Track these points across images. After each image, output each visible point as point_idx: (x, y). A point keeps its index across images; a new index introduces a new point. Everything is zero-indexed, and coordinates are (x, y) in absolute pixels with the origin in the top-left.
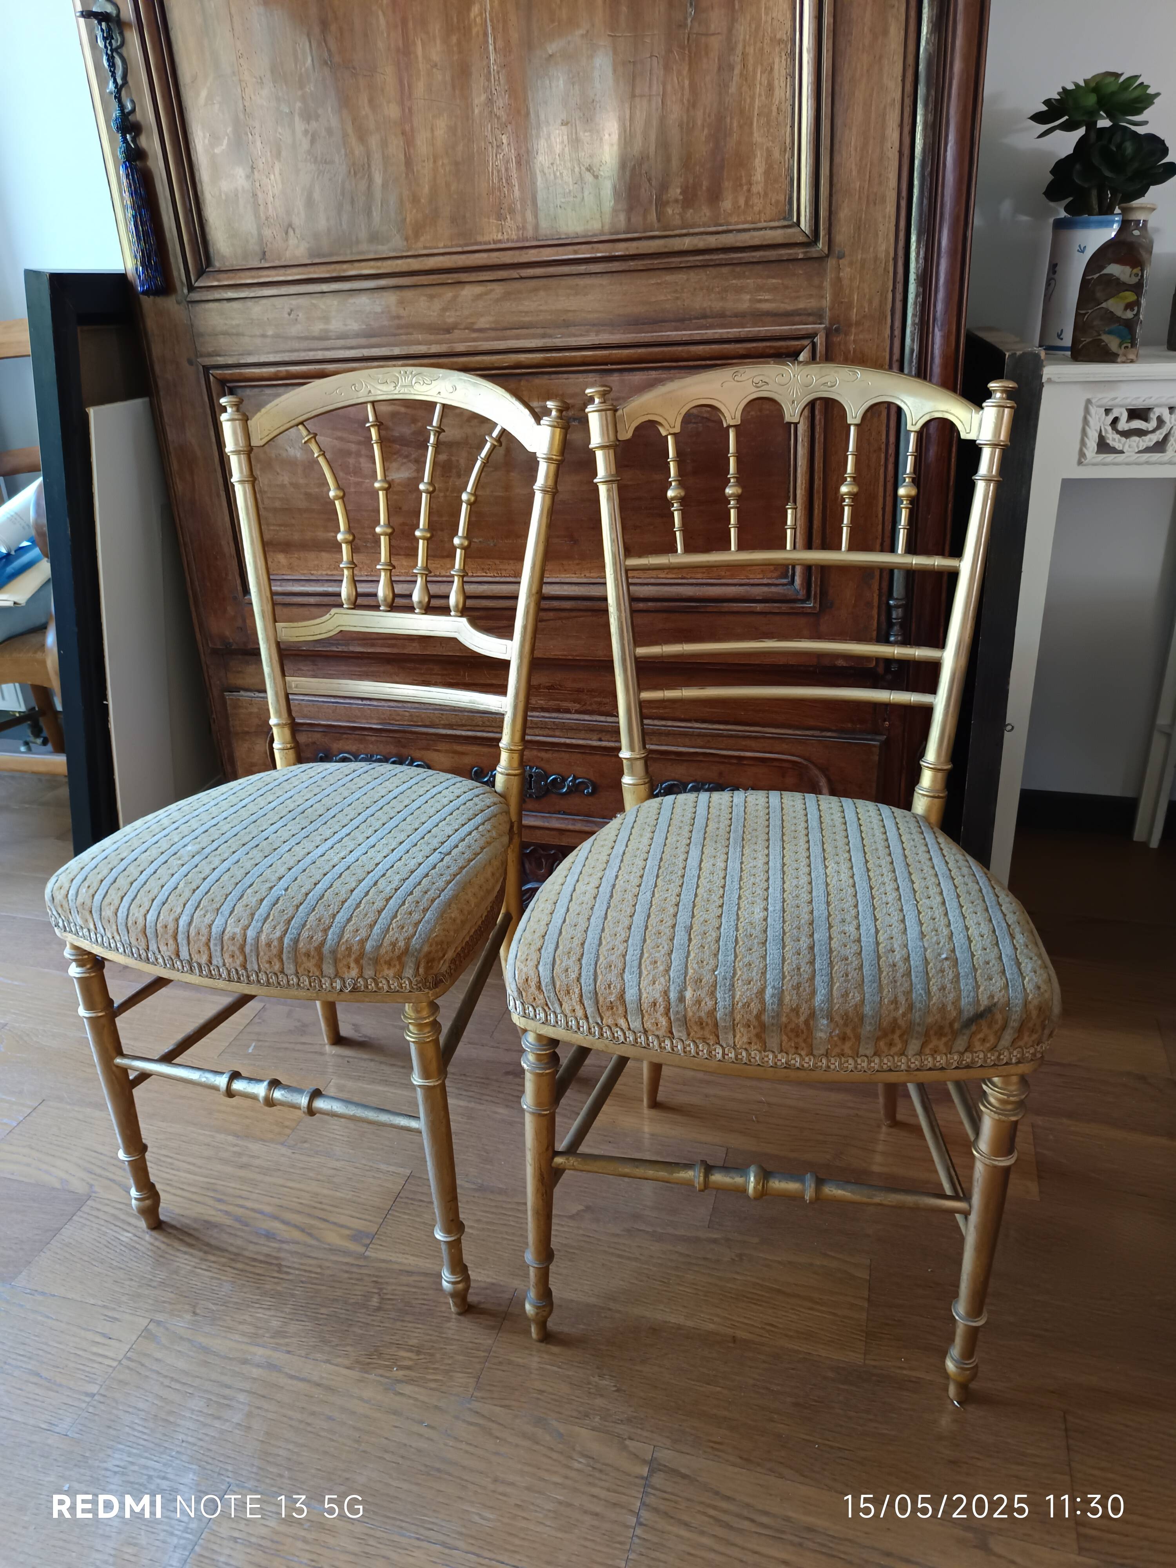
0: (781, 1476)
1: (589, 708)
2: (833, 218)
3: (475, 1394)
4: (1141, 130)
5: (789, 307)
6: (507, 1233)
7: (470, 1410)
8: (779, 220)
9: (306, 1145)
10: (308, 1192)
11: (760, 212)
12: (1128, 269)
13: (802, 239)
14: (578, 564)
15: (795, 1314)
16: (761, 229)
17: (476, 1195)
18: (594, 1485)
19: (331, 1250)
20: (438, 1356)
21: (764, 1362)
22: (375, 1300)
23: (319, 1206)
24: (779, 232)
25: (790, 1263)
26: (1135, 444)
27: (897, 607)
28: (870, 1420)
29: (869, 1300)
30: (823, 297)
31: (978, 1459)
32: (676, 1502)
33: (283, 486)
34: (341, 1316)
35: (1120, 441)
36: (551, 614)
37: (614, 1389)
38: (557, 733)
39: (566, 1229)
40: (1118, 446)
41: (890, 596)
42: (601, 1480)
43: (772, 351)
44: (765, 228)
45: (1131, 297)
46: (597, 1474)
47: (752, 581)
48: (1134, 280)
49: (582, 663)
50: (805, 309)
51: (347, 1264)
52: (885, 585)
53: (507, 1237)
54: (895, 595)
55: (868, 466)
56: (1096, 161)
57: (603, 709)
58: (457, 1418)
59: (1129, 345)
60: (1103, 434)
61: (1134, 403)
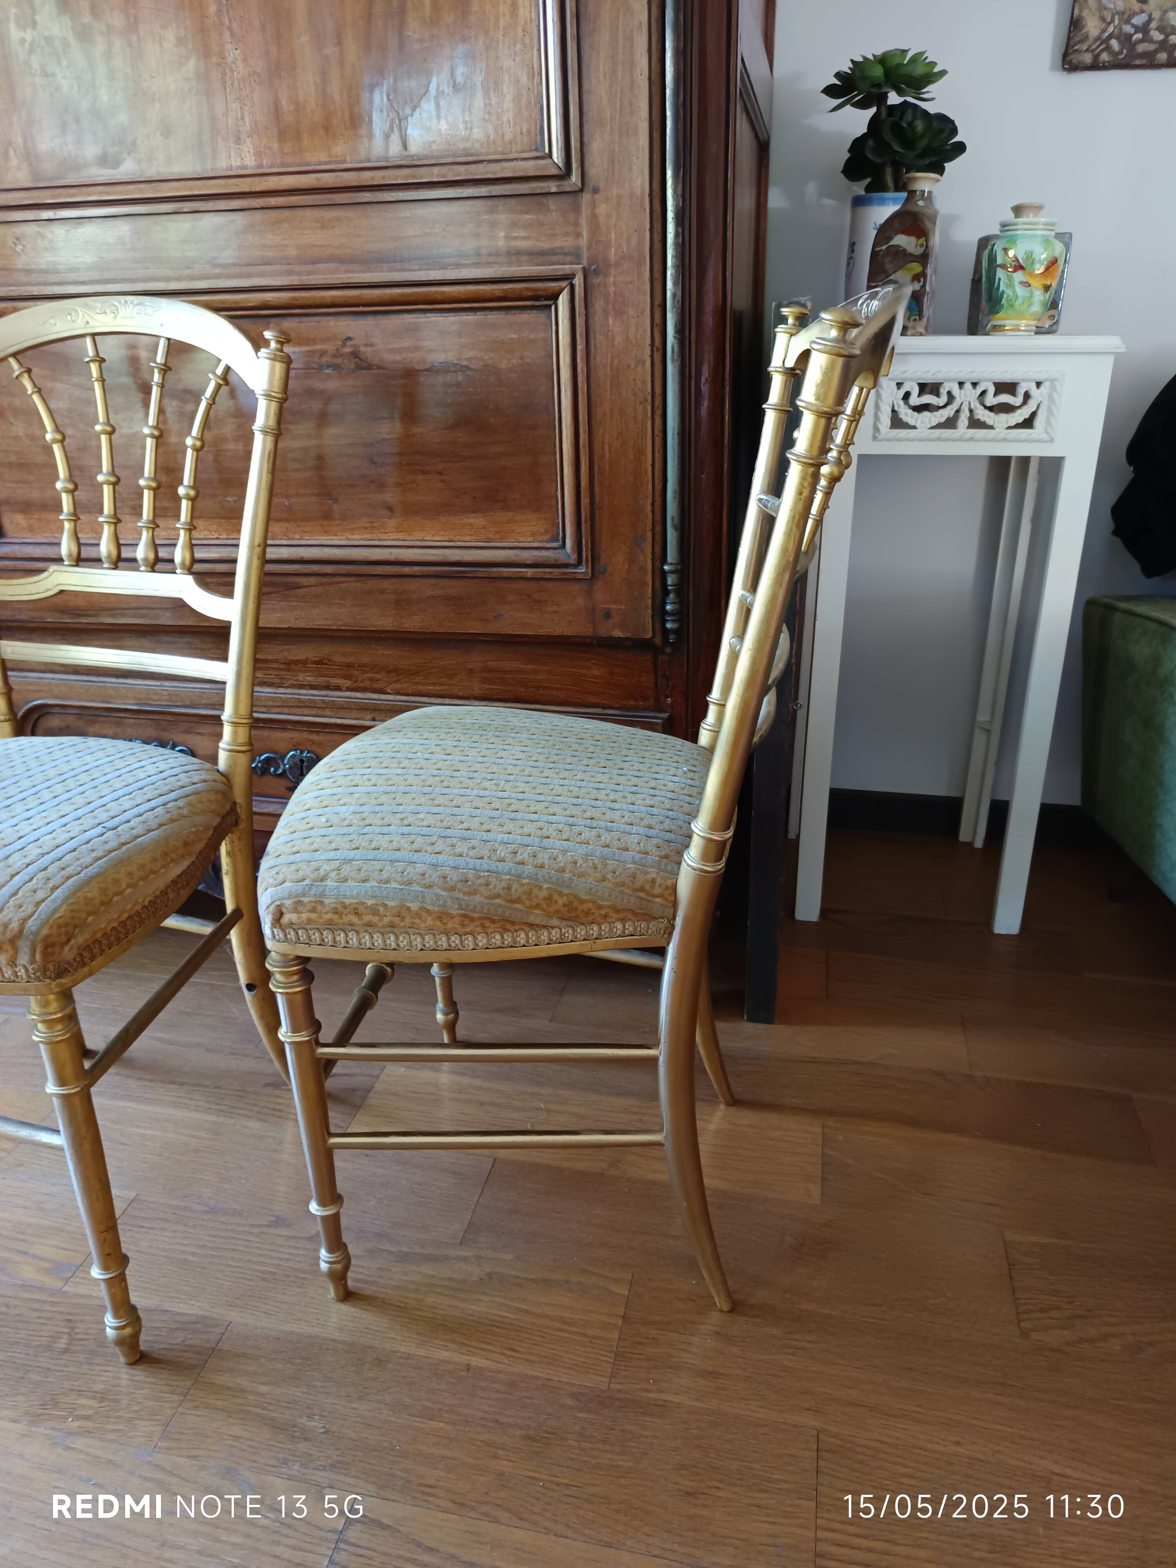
0: (496, 1521)
1: (361, 685)
2: (585, 149)
3: (159, 1444)
4: (931, 108)
5: (546, 245)
6: (232, 1259)
7: (150, 1463)
8: (531, 151)
9: (21, 1169)
10: (10, 1221)
11: (510, 143)
12: (913, 239)
13: (554, 171)
14: (338, 525)
15: (541, 1336)
16: (512, 160)
17: (206, 1217)
18: (279, 1543)
19: (23, 1286)
20: (125, 1402)
21: (498, 1391)
22: (63, 1341)
23: (21, 1237)
24: (531, 163)
25: (544, 1280)
26: (927, 420)
27: (671, 572)
28: (606, 1451)
29: (624, 1318)
30: (578, 235)
31: (718, 1488)
32: (370, 1558)
33: (16, 438)
34: (19, 1361)
35: (912, 417)
36: (312, 580)
37: (322, 1430)
38: (328, 713)
39: (301, 1252)
40: (912, 422)
41: (664, 560)
42: (287, 1536)
43: (529, 294)
44: (516, 159)
45: (917, 268)
46: (285, 1531)
47: (522, 545)
48: (919, 251)
49: (348, 634)
50: (562, 248)
51: (39, 1301)
52: (658, 549)
53: (231, 1263)
54: (670, 559)
55: (635, 418)
56: (887, 135)
57: (376, 686)
58: (131, 1473)
59: (917, 317)
60: (896, 408)
61: (924, 376)
